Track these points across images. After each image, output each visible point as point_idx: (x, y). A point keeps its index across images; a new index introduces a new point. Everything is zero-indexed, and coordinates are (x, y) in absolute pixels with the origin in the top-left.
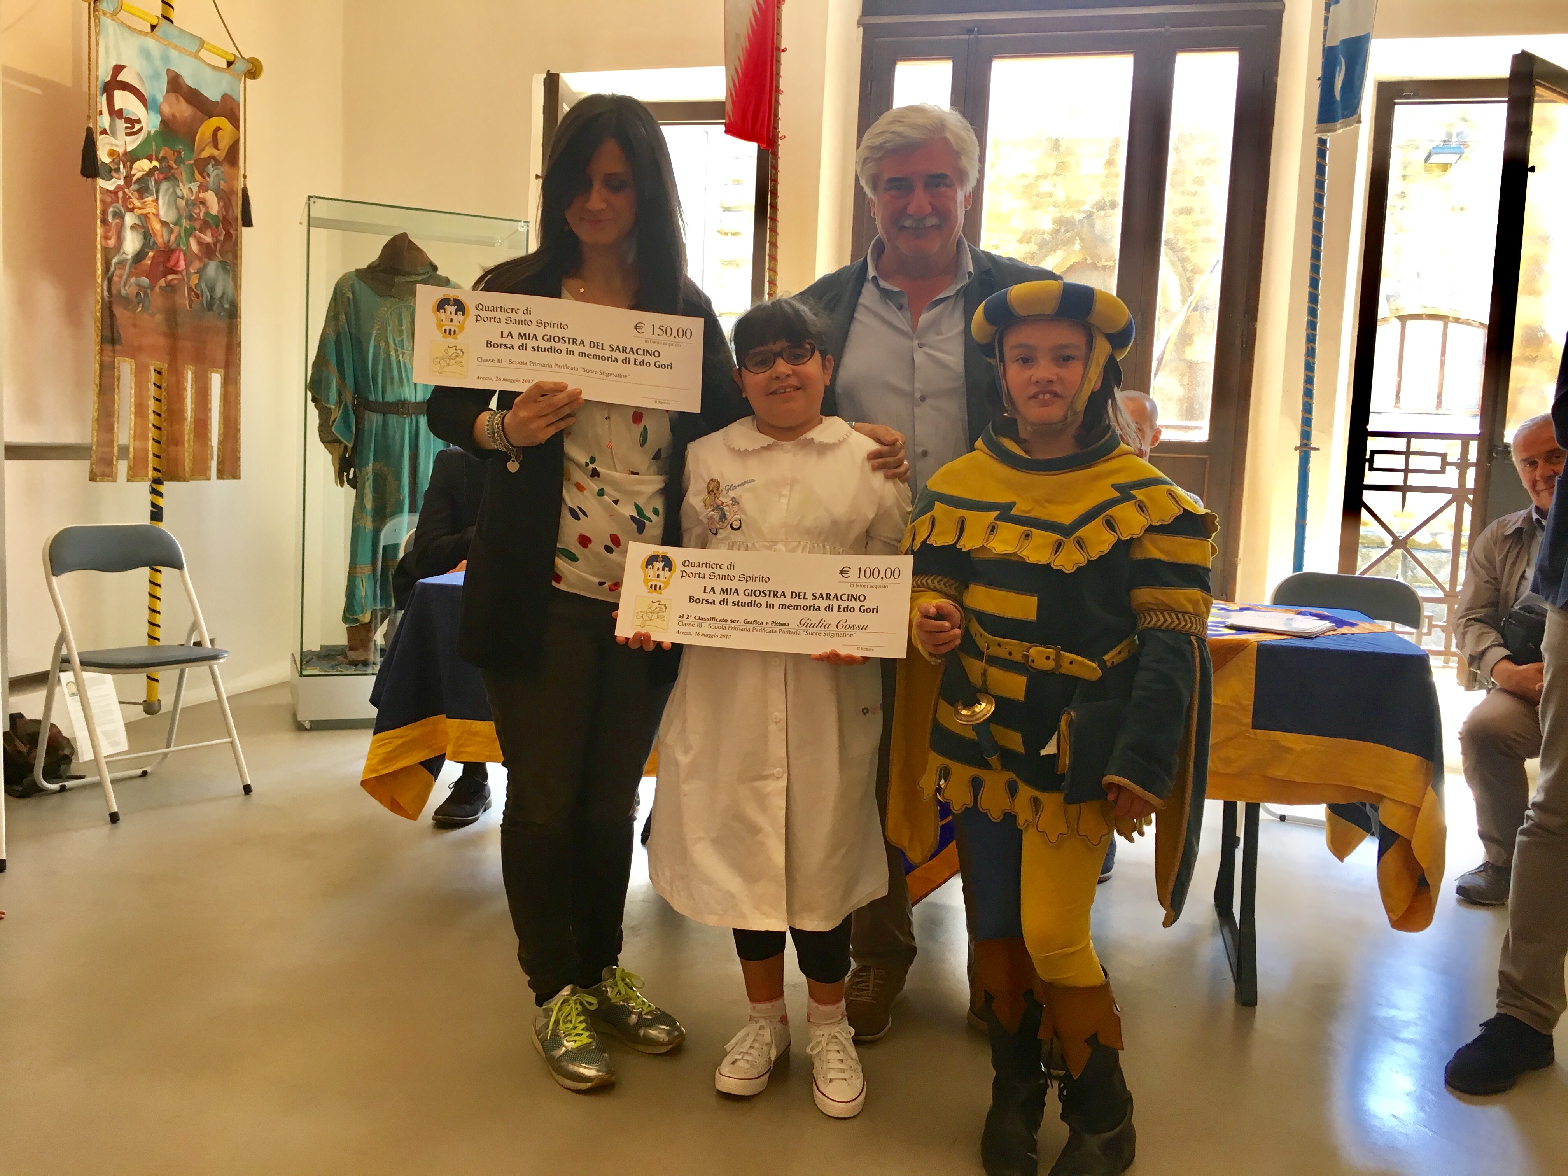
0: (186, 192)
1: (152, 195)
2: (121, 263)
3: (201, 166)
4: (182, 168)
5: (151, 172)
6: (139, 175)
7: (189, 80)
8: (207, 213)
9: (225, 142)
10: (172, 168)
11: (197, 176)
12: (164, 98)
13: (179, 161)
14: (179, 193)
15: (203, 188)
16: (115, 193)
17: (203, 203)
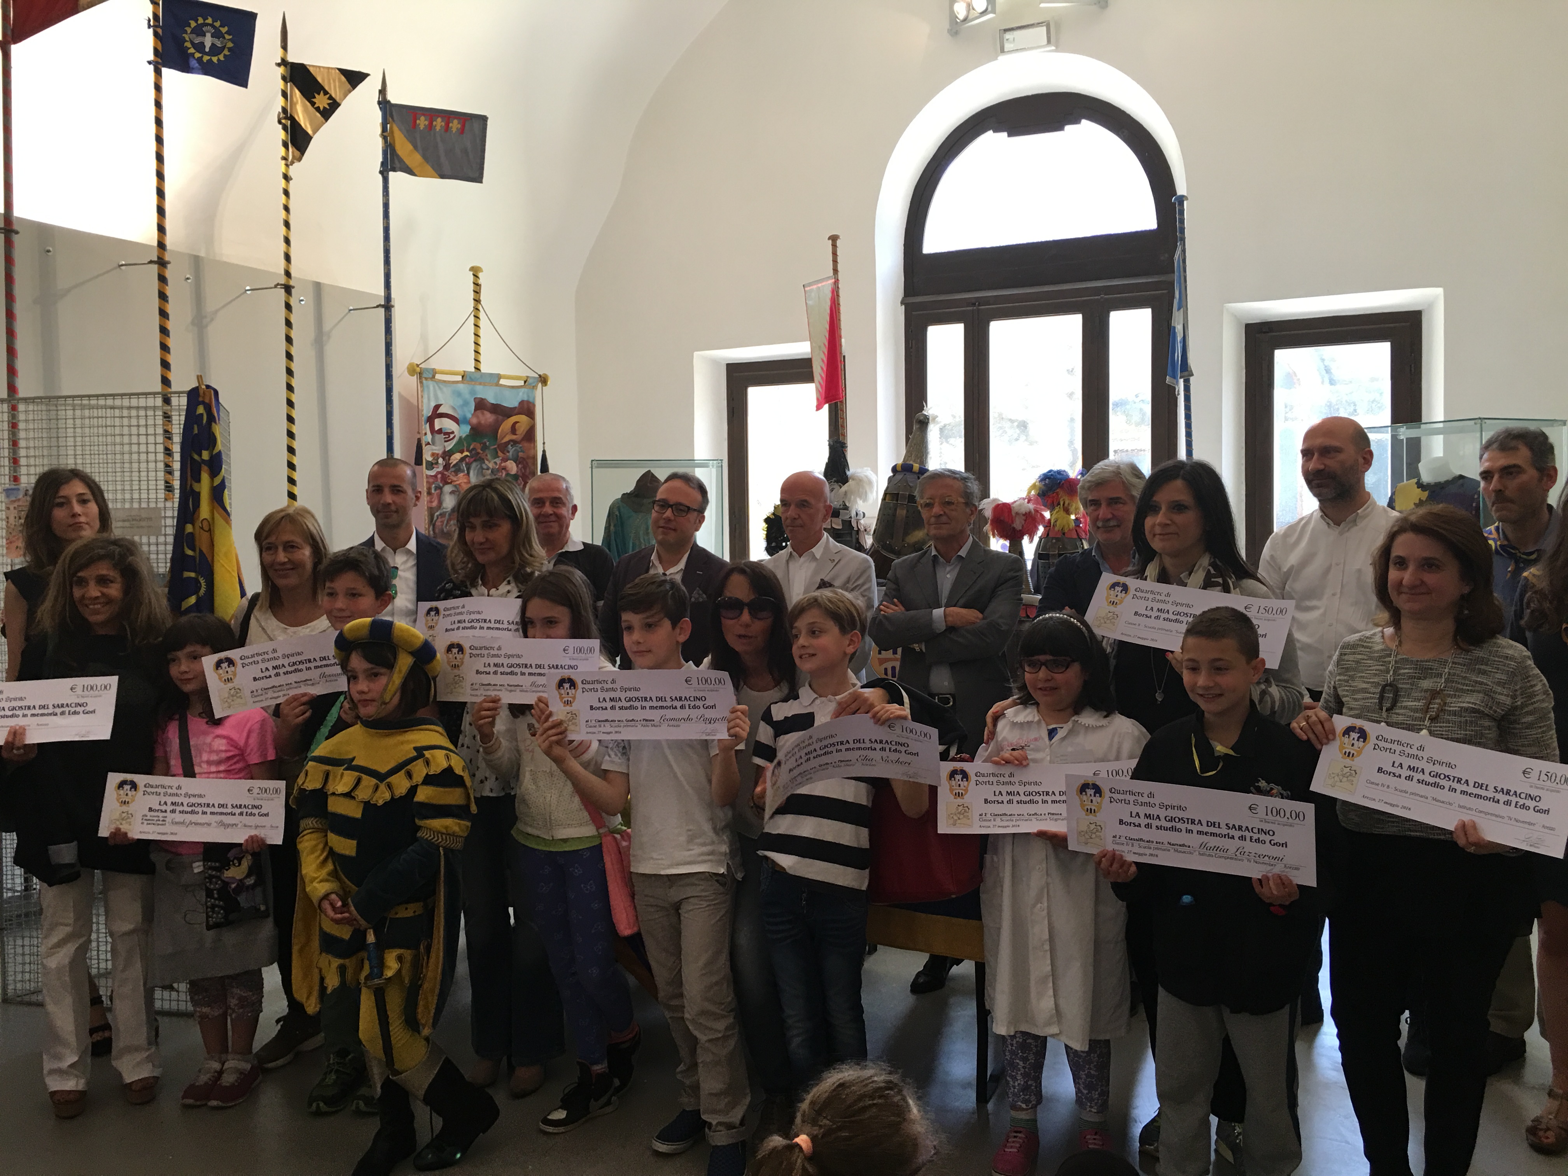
0: (491, 465)
1: (463, 471)
2: (442, 515)
3: (503, 448)
4: (487, 451)
5: (462, 459)
6: (455, 462)
7: (491, 399)
8: (508, 474)
9: (522, 429)
10: (479, 453)
11: (500, 454)
12: (473, 415)
13: (485, 448)
14: (485, 467)
15: (505, 460)
16: (435, 476)
17: (504, 468)
